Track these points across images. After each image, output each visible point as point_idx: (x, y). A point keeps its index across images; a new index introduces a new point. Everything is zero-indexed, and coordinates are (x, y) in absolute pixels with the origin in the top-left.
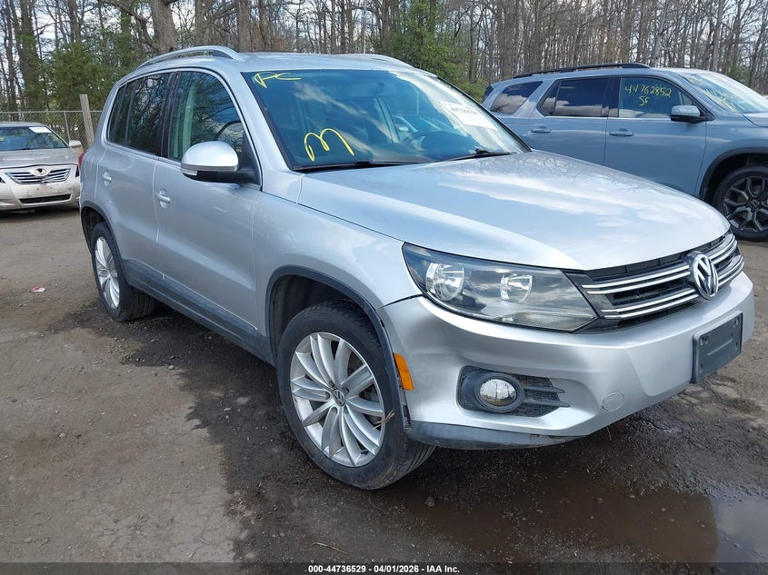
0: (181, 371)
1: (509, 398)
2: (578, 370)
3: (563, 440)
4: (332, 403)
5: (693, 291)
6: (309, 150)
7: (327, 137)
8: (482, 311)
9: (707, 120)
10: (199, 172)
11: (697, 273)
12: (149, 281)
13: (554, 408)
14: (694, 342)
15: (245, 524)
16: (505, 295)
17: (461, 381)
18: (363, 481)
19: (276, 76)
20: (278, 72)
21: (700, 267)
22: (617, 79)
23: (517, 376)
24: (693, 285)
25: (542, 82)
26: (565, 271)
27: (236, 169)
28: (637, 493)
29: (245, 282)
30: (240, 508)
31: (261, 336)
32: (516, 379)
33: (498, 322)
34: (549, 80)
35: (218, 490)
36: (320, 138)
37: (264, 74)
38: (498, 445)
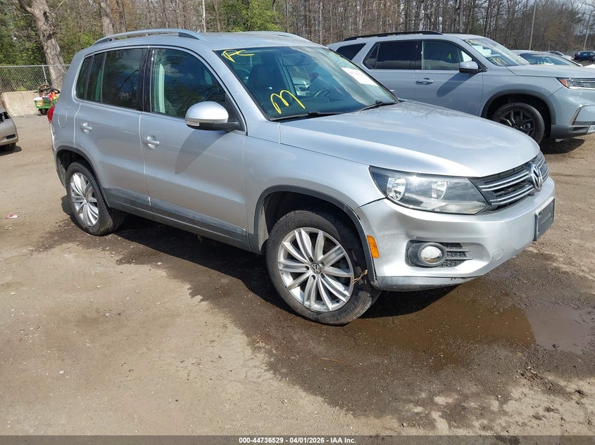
0: (168, 266)
1: (438, 257)
2: (478, 237)
3: (469, 279)
4: (310, 273)
5: (531, 186)
6: (275, 105)
7: (285, 96)
8: (422, 205)
9: (483, 71)
10: (201, 124)
11: (533, 175)
12: (133, 203)
13: (464, 260)
14: (536, 216)
15: (269, 353)
16: (434, 195)
17: (407, 250)
18: (338, 319)
19: (237, 53)
20: (238, 50)
21: (535, 172)
22: (419, 42)
23: (442, 243)
24: (532, 183)
25: (365, 44)
26: (470, 178)
27: (226, 121)
28: (499, 311)
29: (237, 199)
30: (261, 344)
31: (249, 234)
32: (443, 245)
33: (433, 211)
34: (370, 42)
35: (239, 336)
36: (281, 97)
37: (229, 52)
38: (433, 286)
